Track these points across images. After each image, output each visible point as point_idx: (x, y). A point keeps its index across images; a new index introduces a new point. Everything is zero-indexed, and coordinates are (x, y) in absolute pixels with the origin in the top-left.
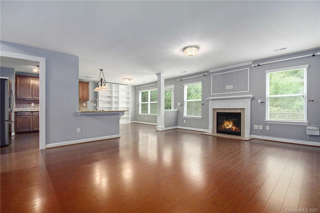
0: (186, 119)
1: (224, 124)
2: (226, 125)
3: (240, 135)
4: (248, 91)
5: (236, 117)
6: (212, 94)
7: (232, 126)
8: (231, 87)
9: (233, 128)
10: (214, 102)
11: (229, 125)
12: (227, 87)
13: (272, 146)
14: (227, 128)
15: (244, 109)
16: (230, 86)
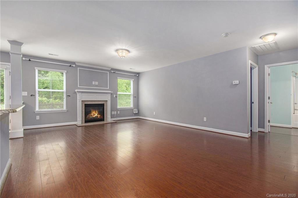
0: (39, 114)
1: (91, 114)
2: (93, 115)
3: (104, 121)
4: (108, 88)
5: (100, 107)
6: (79, 87)
7: (98, 114)
8: (97, 83)
9: (98, 116)
10: (83, 94)
11: (95, 114)
12: (94, 83)
13: (124, 122)
14: (94, 116)
15: (107, 101)
16: (95, 82)
